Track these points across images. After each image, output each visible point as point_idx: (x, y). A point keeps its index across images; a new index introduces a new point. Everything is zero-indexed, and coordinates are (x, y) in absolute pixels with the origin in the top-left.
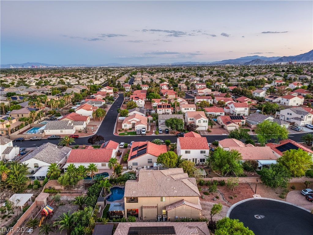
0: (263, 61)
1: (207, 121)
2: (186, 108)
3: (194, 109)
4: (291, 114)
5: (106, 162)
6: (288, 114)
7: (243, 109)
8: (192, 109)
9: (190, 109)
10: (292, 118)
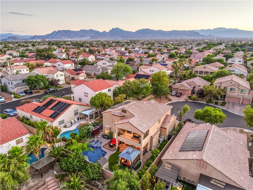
0: (19, 38)
1: (63, 74)
2: (17, 70)
3: (27, 70)
4: (105, 64)
5: (21, 136)
6: (103, 64)
7: (70, 65)
8: (25, 70)
9: (22, 70)
10: (108, 66)
